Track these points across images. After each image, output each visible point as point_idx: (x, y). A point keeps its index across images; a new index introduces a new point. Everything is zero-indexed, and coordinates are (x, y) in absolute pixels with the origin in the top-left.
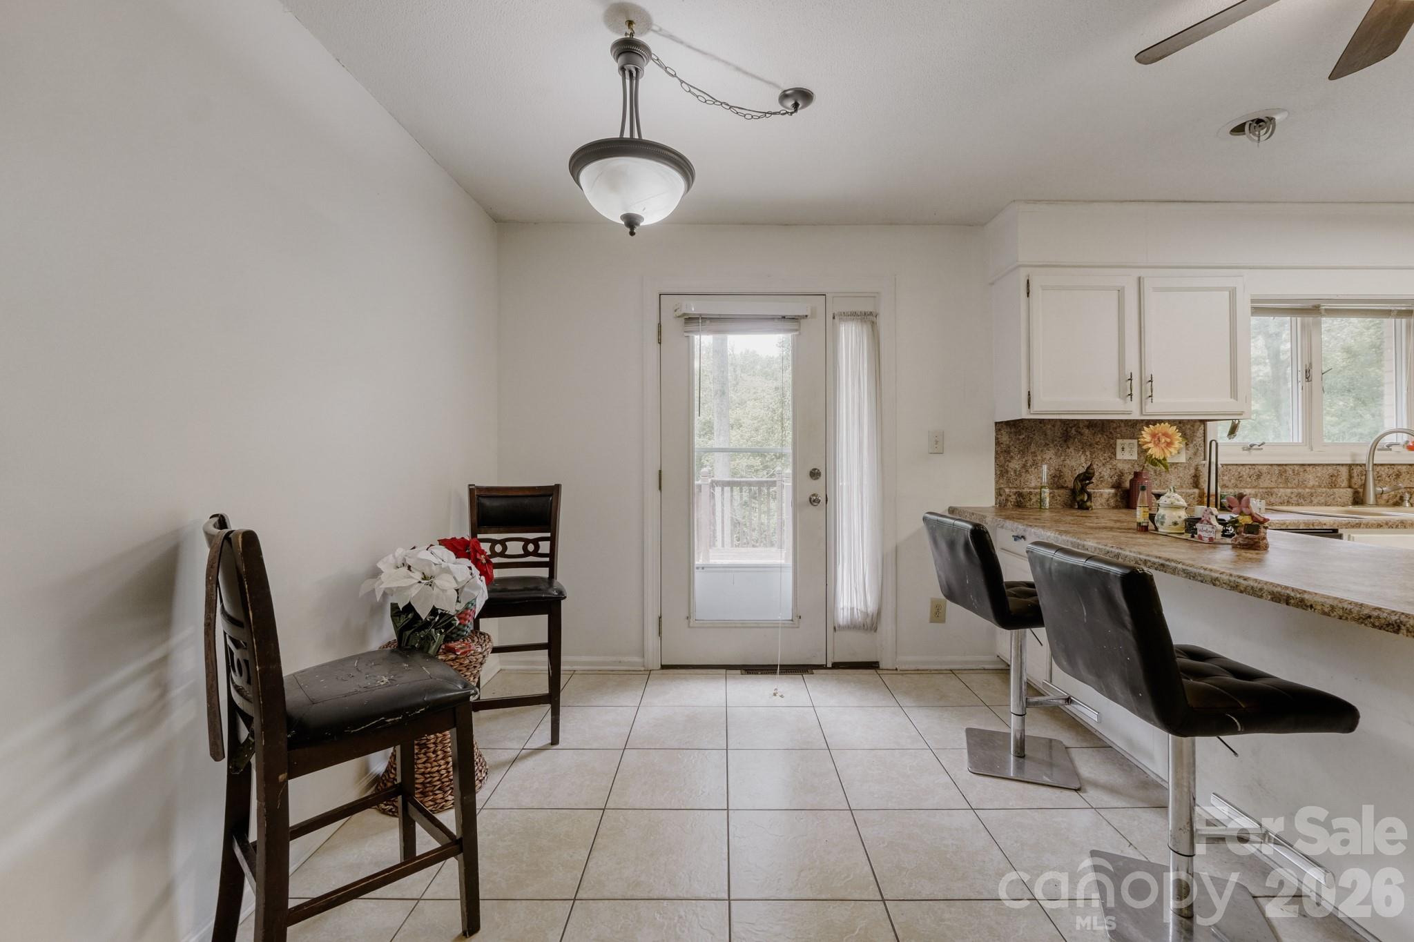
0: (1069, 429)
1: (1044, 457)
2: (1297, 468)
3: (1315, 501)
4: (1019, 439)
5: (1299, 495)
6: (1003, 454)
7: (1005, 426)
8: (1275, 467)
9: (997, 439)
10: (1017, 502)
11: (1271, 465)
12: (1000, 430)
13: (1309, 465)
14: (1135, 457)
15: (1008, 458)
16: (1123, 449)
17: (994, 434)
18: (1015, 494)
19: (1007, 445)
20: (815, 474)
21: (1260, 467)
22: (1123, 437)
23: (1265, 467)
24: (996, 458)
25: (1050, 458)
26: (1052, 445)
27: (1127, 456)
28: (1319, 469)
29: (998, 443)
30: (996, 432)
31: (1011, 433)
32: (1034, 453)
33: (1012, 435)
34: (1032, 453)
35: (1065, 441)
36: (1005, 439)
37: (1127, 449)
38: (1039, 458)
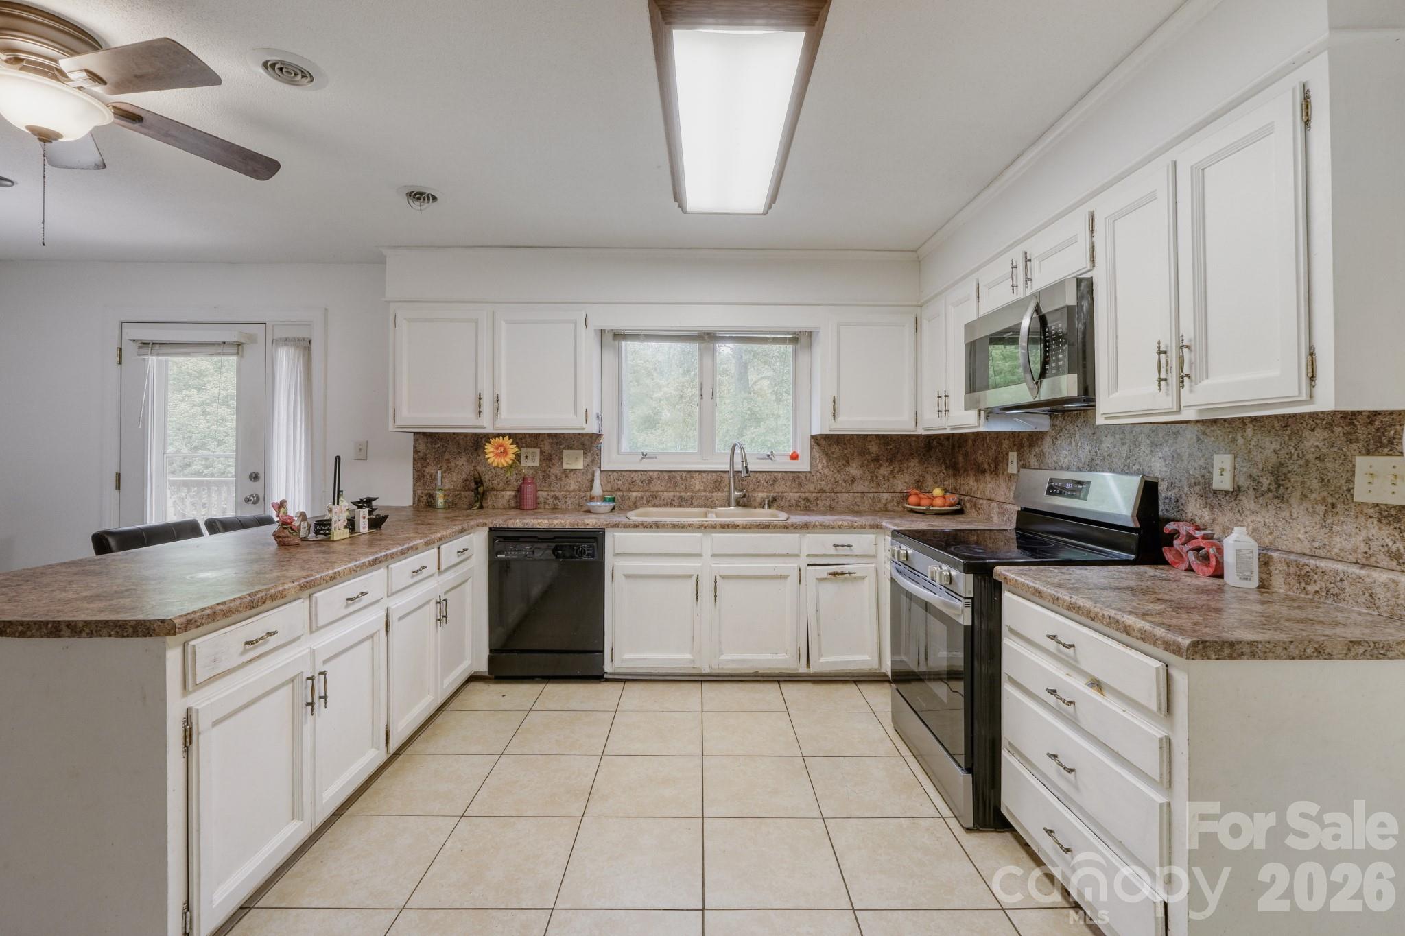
0: (479, 440)
1: (457, 463)
2: (684, 474)
3: (695, 504)
4: (434, 448)
5: (681, 498)
6: (420, 461)
7: (422, 437)
8: (665, 474)
9: (415, 447)
10: (428, 502)
11: (661, 472)
12: (418, 440)
13: (696, 472)
14: (537, 464)
15: (425, 464)
16: (526, 457)
17: (412, 443)
18: (426, 496)
19: (423, 453)
20: (255, 477)
21: (651, 474)
22: (527, 447)
23: (655, 474)
24: (414, 464)
25: (463, 465)
26: (463, 454)
27: (530, 464)
28: (704, 475)
29: (416, 451)
30: (415, 442)
31: (427, 442)
32: (448, 460)
33: (429, 445)
34: (446, 460)
35: (476, 450)
36: (422, 447)
37: (530, 456)
38: (453, 464)
